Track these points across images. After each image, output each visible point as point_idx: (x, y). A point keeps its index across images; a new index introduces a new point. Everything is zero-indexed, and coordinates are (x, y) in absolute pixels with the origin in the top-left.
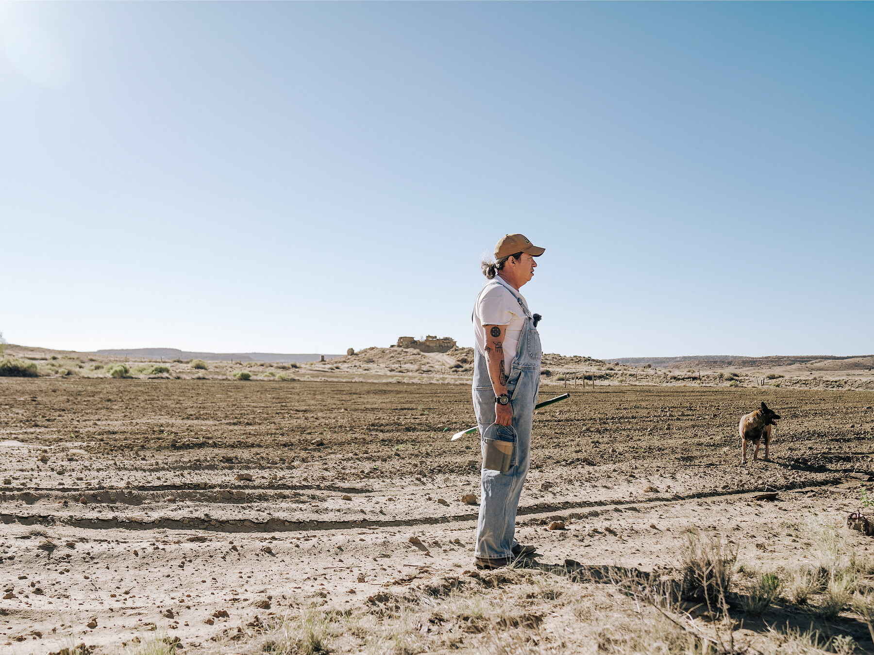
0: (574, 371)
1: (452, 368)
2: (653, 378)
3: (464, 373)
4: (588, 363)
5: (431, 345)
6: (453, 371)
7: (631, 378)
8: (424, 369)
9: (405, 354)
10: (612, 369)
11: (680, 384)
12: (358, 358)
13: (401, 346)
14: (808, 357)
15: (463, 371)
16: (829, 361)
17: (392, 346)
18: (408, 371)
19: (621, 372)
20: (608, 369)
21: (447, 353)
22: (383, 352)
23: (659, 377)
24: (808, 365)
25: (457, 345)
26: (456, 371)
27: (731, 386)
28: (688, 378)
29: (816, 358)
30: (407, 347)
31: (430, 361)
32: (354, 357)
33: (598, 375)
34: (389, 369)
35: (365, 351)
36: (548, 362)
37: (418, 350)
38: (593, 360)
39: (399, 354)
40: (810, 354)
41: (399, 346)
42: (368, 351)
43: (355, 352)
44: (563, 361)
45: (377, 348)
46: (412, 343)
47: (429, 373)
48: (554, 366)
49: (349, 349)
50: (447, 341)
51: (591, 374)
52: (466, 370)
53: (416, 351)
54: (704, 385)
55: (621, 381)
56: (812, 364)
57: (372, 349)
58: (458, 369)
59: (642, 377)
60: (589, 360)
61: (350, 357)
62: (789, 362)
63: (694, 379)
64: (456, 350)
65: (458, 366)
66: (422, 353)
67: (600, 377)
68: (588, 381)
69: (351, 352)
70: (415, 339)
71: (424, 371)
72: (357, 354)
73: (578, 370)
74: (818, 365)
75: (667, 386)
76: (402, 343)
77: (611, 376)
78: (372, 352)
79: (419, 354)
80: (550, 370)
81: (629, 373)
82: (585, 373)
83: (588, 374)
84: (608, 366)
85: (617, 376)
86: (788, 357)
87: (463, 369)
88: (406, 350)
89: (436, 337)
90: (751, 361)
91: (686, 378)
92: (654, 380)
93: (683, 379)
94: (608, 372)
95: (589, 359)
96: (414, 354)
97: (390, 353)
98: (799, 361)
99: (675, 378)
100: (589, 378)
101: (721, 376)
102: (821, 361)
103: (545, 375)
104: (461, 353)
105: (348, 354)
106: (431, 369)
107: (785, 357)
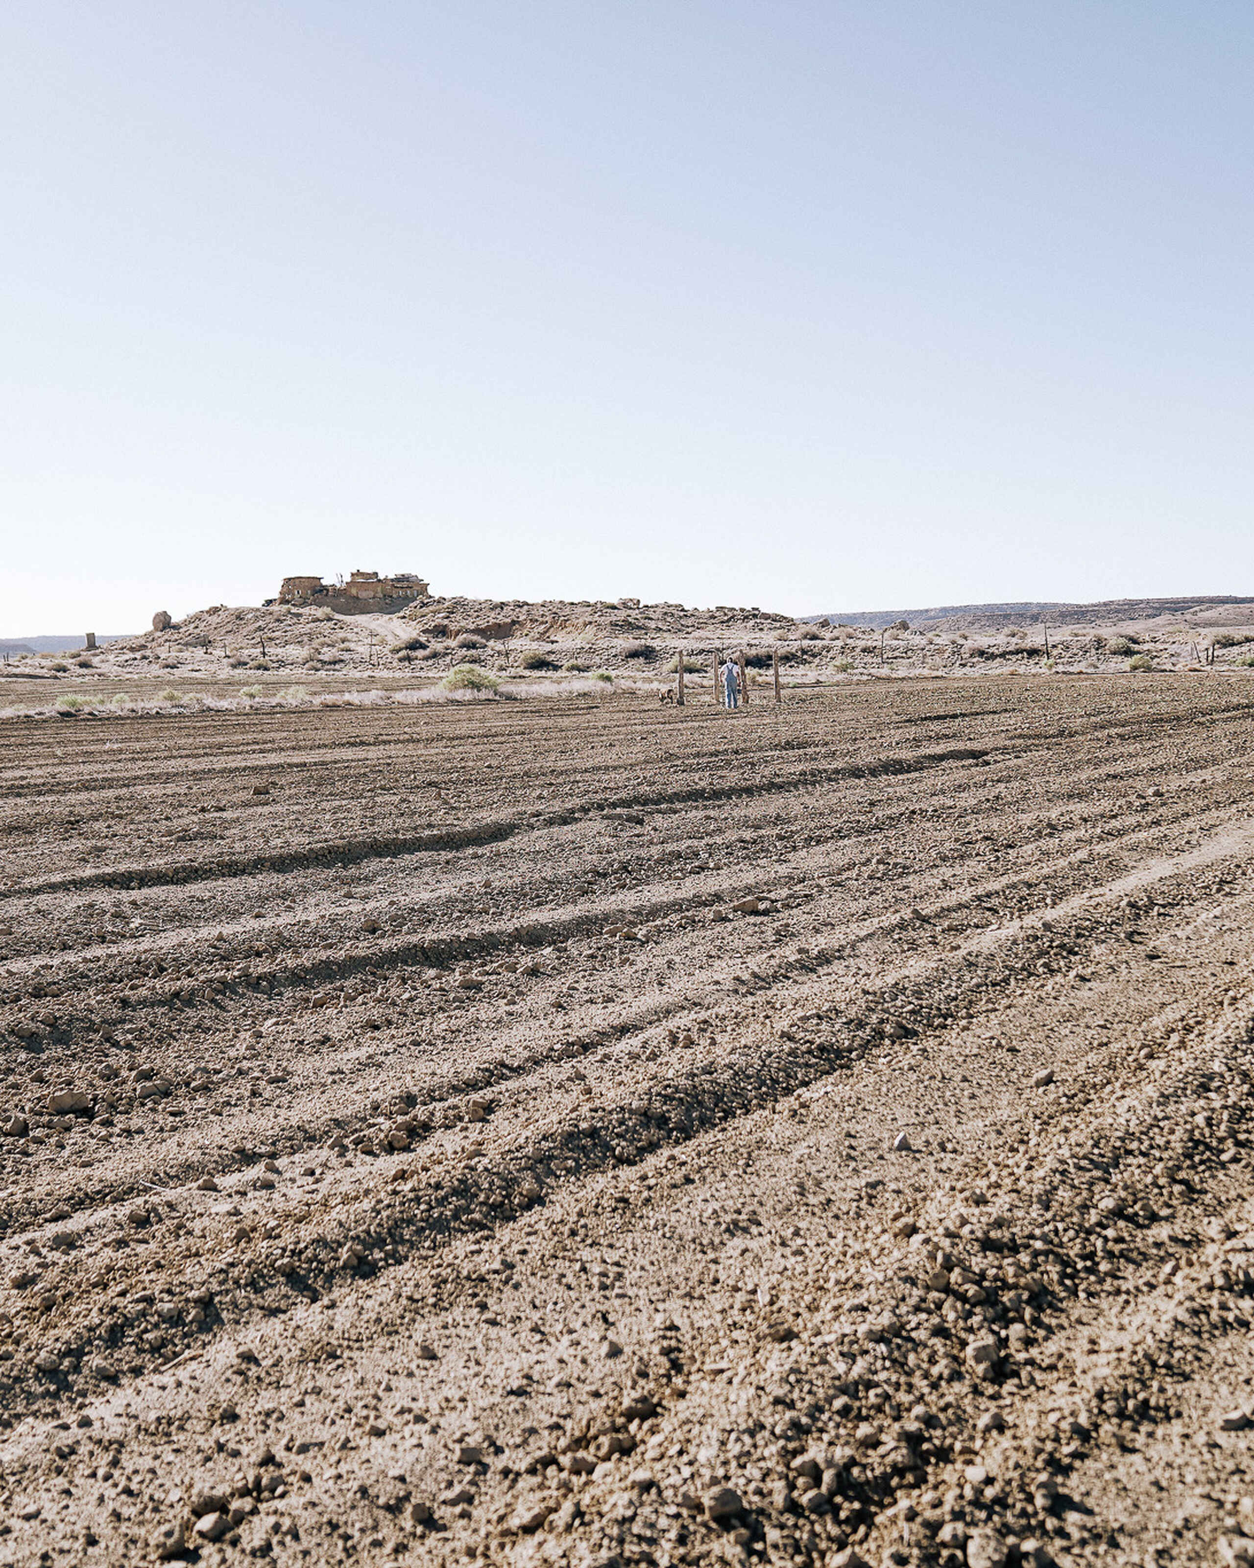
0: (717, 644)
1: (398, 651)
2: (925, 656)
3: (430, 662)
4: (752, 623)
5: (363, 595)
6: (400, 660)
7: (868, 659)
8: (326, 658)
9: (295, 620)
10: (814, 637)
11: (997, 669)
12: (176, 636)
13: (288, 602)
14: (1185, 601)
15: (426, 658)
16: (1227, 606)
17: (269, 602)
18: (281, 664)
19: (839, 643)
20: (805, 637)
21: (401, 614)
22: (239, 618)
23: (940, 651)
24: (1188, 617)
25: (431, 591)
26: (409, 659)
27: (1135, 668)
28: (1017, 652)
29: (1200, 601)
30: (304, 604)
31: (350, 636)
32: (168, 634)
33: (781, 652)
34: (231, 660)
35: (197, 618)
36: (653, 625)
37: (327, 610)
38: (766, 617)
39: (278, 620)
40: (1189, 594)
41: (284, 601)
42: (206, 616)
43: (174, 620)
44: (690, 622)
45: (227, 609)
46: (315, 592)
47: (337, 667)
48: (665, 635)
49: (157, 615)
50: (405, 584)
51: (762, 651)
52: (435, 655)
53: (320, 612)
54: (1060, 668)
55: (844, 669)
56: (1195, 613)
57: (214, 611)
58: (413, 654)
59: (896, 654)
60: (755, 616)
61: (159, 634)
62: (1150, 611)
63: (1033, 653)
64: (424, 605)
65: (415, 645)
66: (338, 616)
67: (787, 658)
68: (756, 671)
69: (164, 622)
70: (324, 582)
71: (324, 662)
72: (176, 627)
73: (727, 642)
74: (1207, 614)
75: (965, 678)
76: (289, 592)
77: (814, 656)
78: (214, 619)
79: (330, 619)
80: (656, 644)
81: (862, 644)
82: (746, 650)
83: (753, 652)
84: (804, 629)
85: (830, 655)
86: (1148, 602)
87: (427, 652)
88: (301, 611)
89: (376, 574)
90: (1076, 613)
91: (1011, 653)
92: (928, 660)
93: (1003, 655)
94: (806, 643)
95: (755, 614)
96: (318, 620)
97: (257, 619)
98: (1169, 609)
99: (982, 653)
100: (761, 662)
101: (1099, 643)
102: (1211, 608)
103: (642, 660)
104: (434, 612)
105: (156, 629)
106: (346, 656)
107: (1142, 601)
